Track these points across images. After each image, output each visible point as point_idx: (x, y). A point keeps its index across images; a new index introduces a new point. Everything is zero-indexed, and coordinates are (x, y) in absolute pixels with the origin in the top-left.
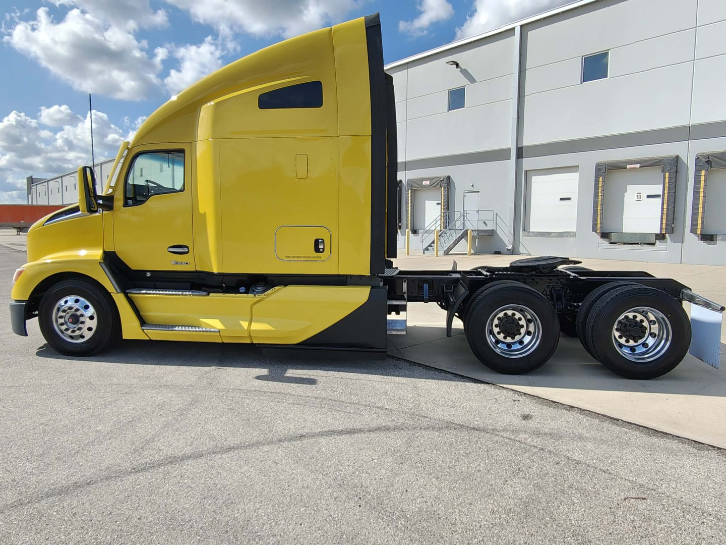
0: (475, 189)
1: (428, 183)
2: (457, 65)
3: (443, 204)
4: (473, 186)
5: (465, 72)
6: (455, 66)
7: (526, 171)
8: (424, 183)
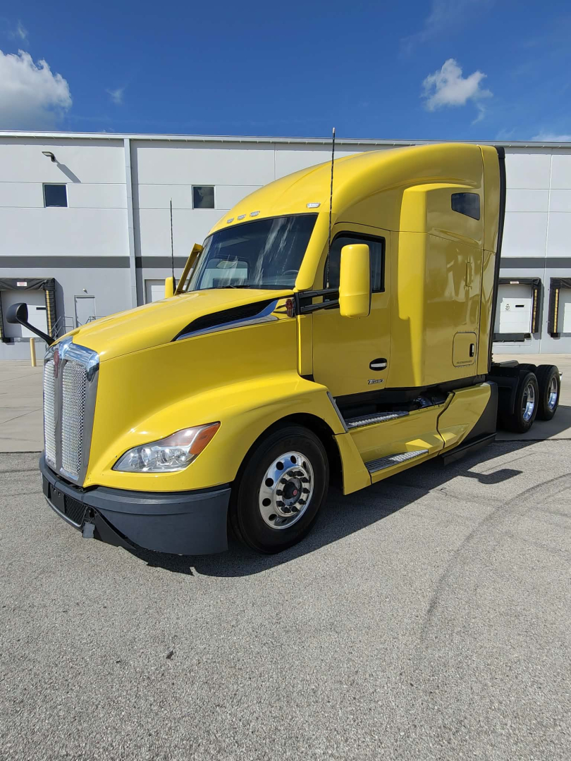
0: (89, 294)
1: (25, 284)
2: (53, 158)
3: (49, 308)
4: (85, 291)
5: (63, 168)
6: (50, 158)
7: (145, 280)
8: (19, 284)
